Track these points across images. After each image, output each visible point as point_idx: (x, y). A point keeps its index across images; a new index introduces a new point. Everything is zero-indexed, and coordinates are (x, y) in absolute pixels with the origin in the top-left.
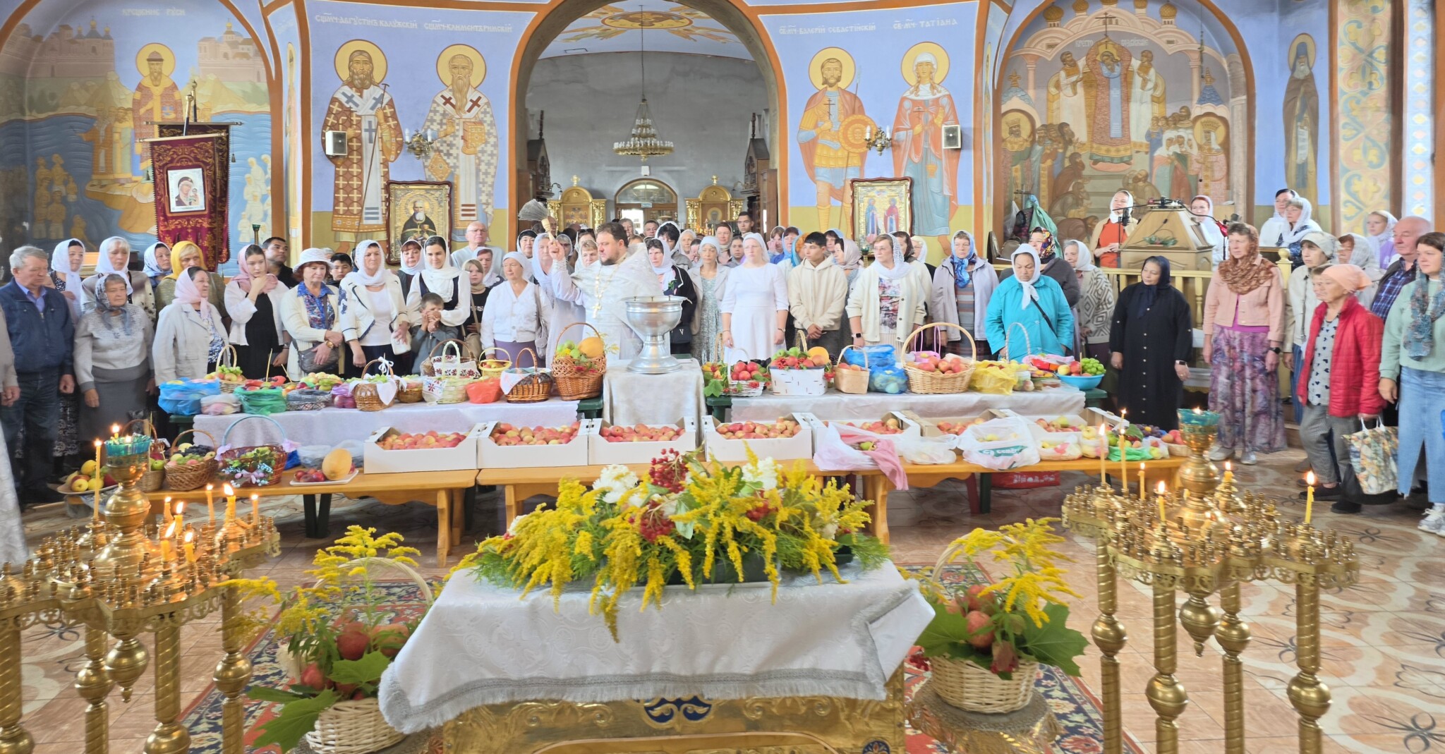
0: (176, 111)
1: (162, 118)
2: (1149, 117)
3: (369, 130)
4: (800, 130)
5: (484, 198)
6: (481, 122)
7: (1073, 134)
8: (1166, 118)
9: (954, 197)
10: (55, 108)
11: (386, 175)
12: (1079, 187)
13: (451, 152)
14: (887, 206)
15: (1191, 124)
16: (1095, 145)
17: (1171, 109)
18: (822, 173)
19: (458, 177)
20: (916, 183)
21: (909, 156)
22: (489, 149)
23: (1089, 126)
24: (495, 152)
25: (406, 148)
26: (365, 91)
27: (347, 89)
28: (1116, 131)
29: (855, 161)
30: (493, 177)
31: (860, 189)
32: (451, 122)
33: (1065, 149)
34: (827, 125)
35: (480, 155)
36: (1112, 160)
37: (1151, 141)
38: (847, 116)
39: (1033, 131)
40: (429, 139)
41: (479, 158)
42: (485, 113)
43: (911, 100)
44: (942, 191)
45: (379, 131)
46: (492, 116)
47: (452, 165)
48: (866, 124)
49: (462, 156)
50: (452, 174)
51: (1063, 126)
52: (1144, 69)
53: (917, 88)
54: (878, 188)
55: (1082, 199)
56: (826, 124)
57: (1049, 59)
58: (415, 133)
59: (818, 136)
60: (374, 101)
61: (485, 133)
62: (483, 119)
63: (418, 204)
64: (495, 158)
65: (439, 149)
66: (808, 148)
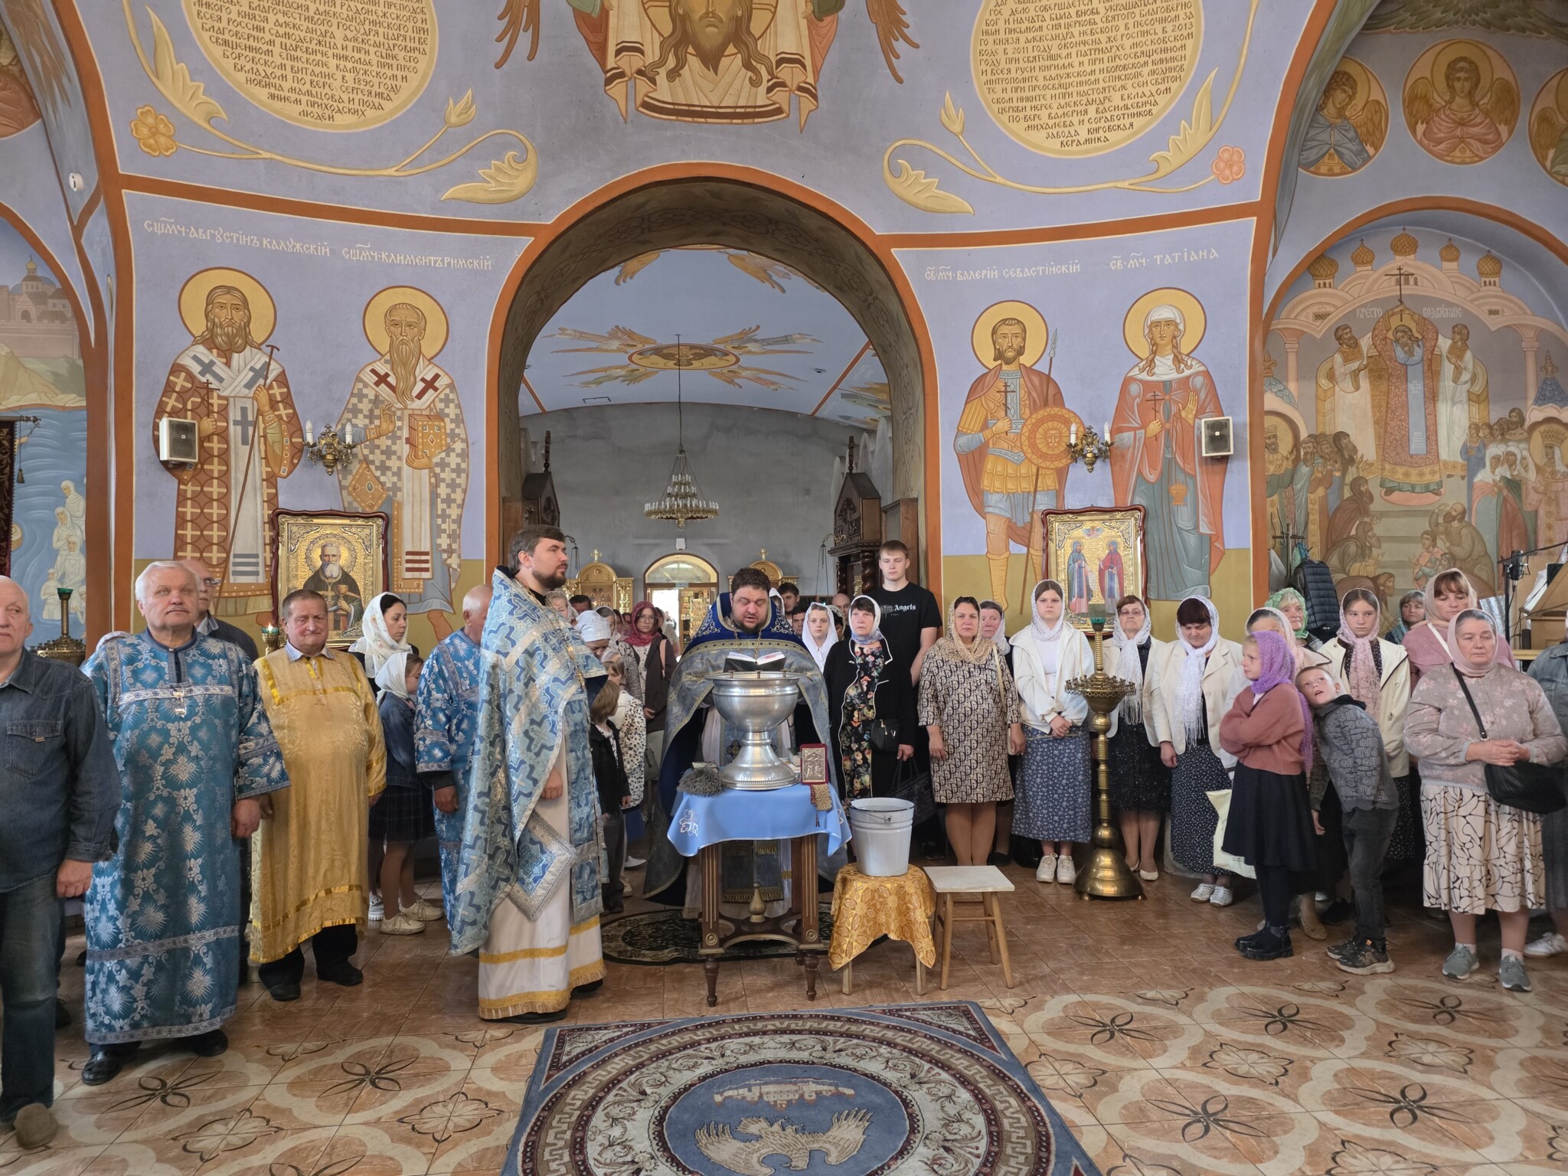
2: (1465, 423)
3: (243, 423)
4: (959, 435)
5: (444, 541)
6: (440, 416)
7: (1355, 449)
8: (1490, 427)
9: (1218, 536)
11: (272, 500)
12: (1366, 528)
13: (388, 463)
14: (1104, 553)
15: (1526, 435)
16: (1387, 466)
17: (1497, 413)
18: (996, 503)
19: (400, 505)
20: (1151, 513)
21: (1140, 473)
22: (453, 460)
23: (1378, 437)
24: (464, 466)
25: (306, 456)
26: (236, 356)
28: (1417, 444)
29: (1049, 481)
30: (461, 506)
31: (1056, 525)
32: (389, 414)
33: (1344, 472)
34: (1002, 425)
35: (438, 470)
36: (1413, 489)
37: (1468, 459)
38: (1034, 409)
39: (1297, 445)
40: (349, 439)
41: (436, 476)
42: (447, 401)
43: (1142, 382)
44: (1197, 527)
45: (262, 426)
46: (458, 406)
47: (389, 485)
48: (1067, 422)
49: (406, 470)
50: (390, 501)
51: (1340, 436)
52: (1457, 352)
54: (1088, 525)
55: (1370, 549)
56: (1000, 424)
57: (1318, 337)
58: (324, 430)
59: (987, 443)
60: (251, 374)
61: (447, 435)
62: (442, 410)
63: (329, 551)
64: (463, 475)
65: (366, 458)
66: (973, 462)
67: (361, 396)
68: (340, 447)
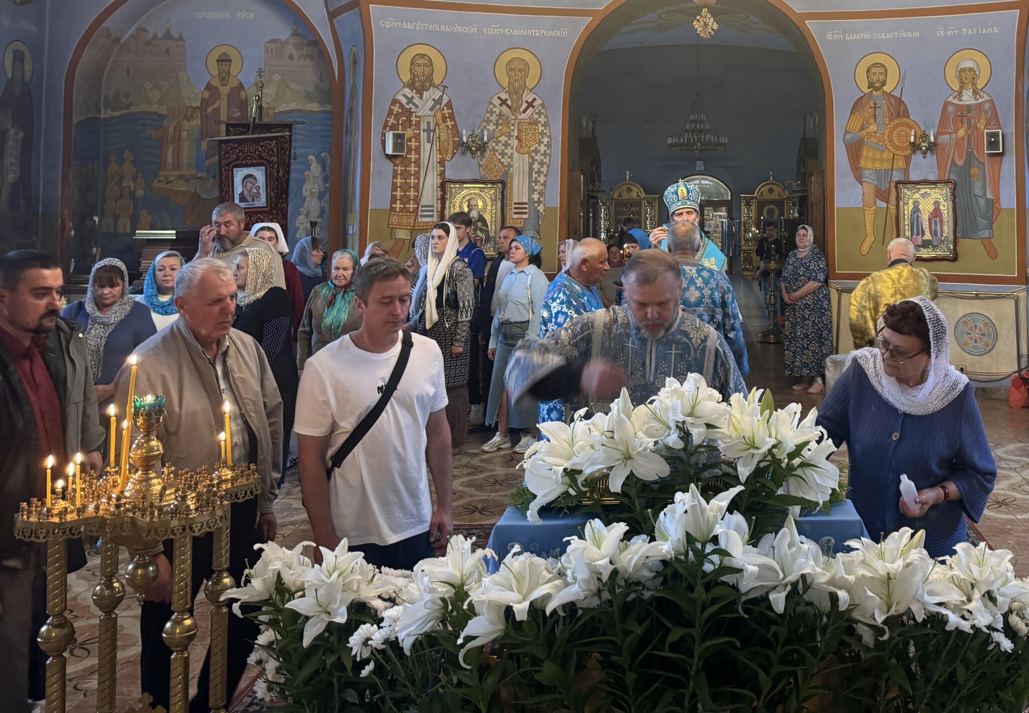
0: (241, 111)
1: (228, 116)
3: (428, 130)
4: (846, 132)
5: (536, 197)
6: (536, 123)
9: (998, 200)
10: (128, 107)
11: (442, 174)
14: (932, 209)
19: (512, 176)
20: (959, 185)
21: (953, 160)
22: (542, 148)
24: (548, 152)
25: (461, 148)
26: (425, 93)
27: (407, 91)
29: (901, 164)
30: (546, 176)
31: (906, 191)
32: (507, 123)
34: (873, 128)
35: (533, 154)
38: (892, 119)
40: (485, 139)
42: (540, 114)
43: (954, 104)
44: (985, 194)
45: (437, 131)
46: (546, 117)
47: (506, 164)
48: (911, 127)
49: (516, 155)
50: (506, 173)
53: (960, 94)
56: (871, 127)
58: (471, 133)
59: (863, 139)
60: (433, 102)
61: (539, 134)
62: (537, 119)
63: (472, 202)
64: (548, 157)
65: (493, 148)
66: (855, 150)
67: (492, 112)
68: (480, 143)
